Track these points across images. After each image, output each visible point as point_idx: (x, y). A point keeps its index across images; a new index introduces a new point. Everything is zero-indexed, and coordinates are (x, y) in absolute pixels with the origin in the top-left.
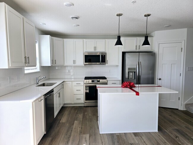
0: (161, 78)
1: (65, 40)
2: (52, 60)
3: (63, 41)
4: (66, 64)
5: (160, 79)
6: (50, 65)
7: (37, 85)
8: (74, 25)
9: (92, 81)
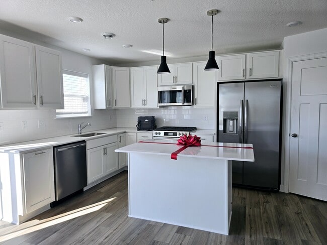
0: (297, 134)
1: (132, 69)
2: (109, 101)
3: (130, 70)
4: (133, 107)
5: (295, 136)
6: (105, 108)
7: (80, 135)
8: (124, 46)
9: (165, 134)
